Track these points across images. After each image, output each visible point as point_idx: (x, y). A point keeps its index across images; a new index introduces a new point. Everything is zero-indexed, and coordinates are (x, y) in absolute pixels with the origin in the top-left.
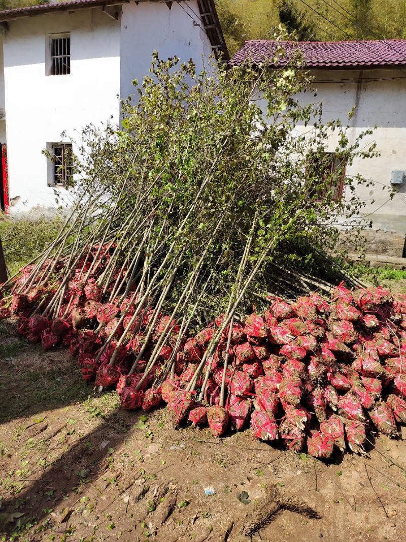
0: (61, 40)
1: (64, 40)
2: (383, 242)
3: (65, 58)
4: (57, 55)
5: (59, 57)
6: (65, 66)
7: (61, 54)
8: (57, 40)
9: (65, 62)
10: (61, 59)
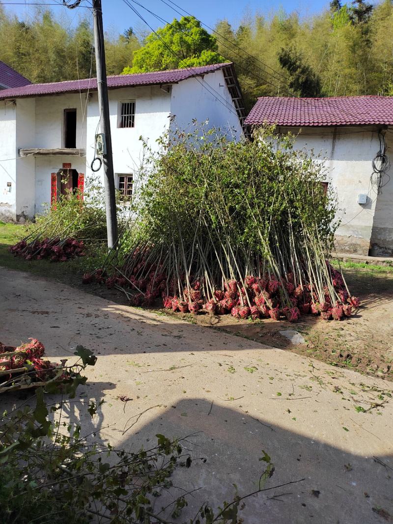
0: (128, 104)
1: (131, 104)
2: (354, 245)
3: (130, 116)
4: (125, 114)
5: (126, 115)
6: (130, 122)
7: (128, 114)
8: (125, 104)
9: (130, 119)
10: (128, 117)
